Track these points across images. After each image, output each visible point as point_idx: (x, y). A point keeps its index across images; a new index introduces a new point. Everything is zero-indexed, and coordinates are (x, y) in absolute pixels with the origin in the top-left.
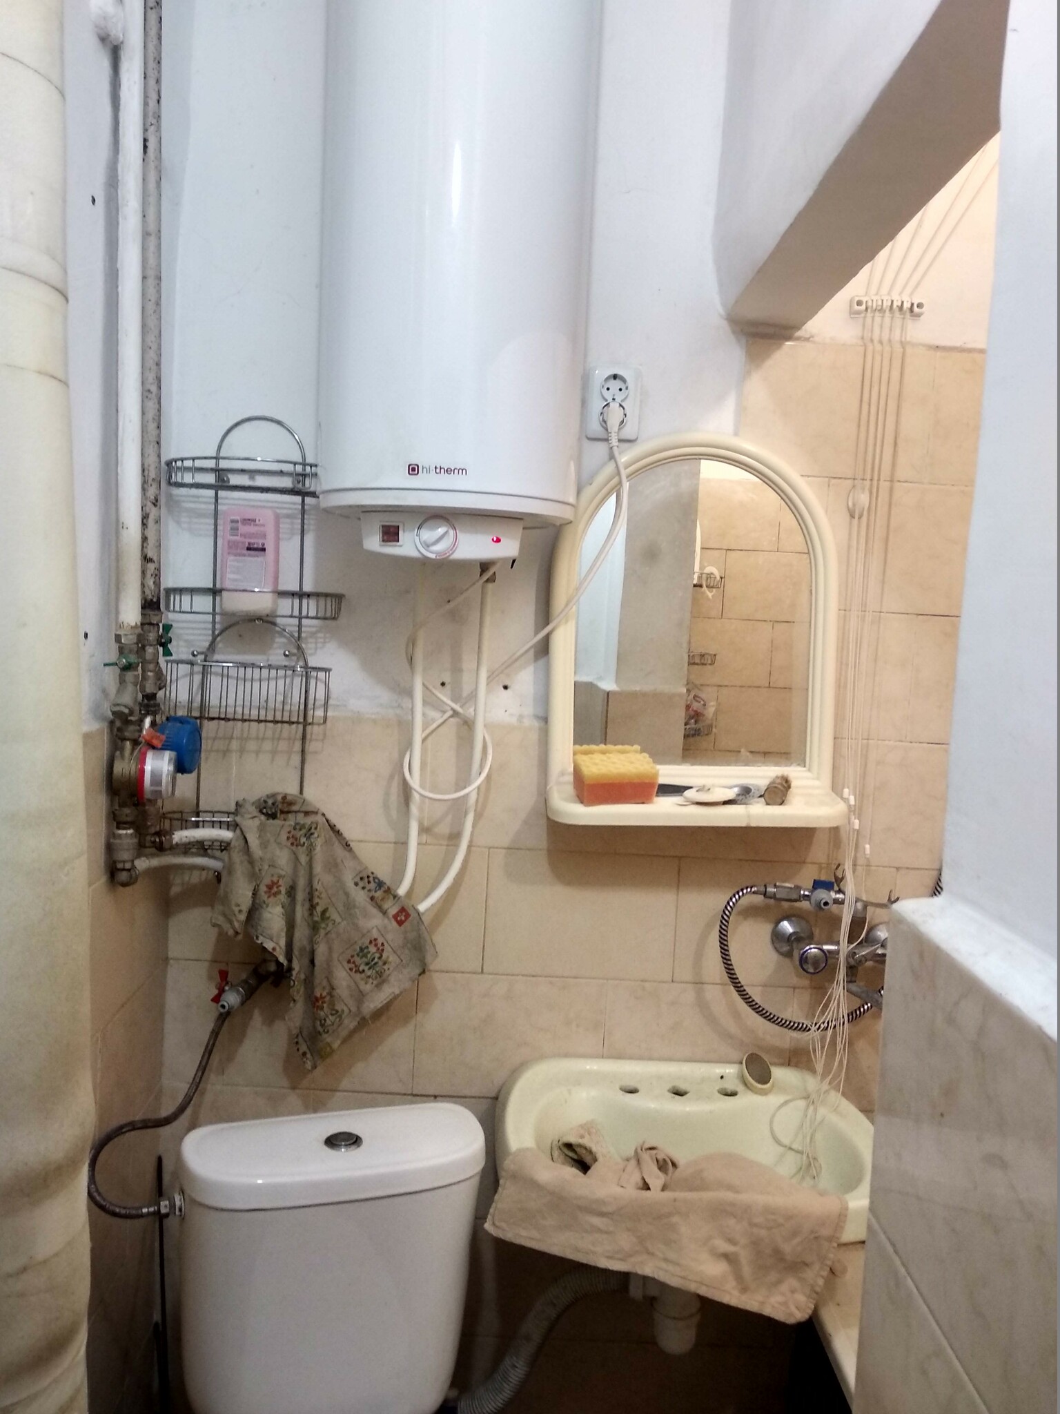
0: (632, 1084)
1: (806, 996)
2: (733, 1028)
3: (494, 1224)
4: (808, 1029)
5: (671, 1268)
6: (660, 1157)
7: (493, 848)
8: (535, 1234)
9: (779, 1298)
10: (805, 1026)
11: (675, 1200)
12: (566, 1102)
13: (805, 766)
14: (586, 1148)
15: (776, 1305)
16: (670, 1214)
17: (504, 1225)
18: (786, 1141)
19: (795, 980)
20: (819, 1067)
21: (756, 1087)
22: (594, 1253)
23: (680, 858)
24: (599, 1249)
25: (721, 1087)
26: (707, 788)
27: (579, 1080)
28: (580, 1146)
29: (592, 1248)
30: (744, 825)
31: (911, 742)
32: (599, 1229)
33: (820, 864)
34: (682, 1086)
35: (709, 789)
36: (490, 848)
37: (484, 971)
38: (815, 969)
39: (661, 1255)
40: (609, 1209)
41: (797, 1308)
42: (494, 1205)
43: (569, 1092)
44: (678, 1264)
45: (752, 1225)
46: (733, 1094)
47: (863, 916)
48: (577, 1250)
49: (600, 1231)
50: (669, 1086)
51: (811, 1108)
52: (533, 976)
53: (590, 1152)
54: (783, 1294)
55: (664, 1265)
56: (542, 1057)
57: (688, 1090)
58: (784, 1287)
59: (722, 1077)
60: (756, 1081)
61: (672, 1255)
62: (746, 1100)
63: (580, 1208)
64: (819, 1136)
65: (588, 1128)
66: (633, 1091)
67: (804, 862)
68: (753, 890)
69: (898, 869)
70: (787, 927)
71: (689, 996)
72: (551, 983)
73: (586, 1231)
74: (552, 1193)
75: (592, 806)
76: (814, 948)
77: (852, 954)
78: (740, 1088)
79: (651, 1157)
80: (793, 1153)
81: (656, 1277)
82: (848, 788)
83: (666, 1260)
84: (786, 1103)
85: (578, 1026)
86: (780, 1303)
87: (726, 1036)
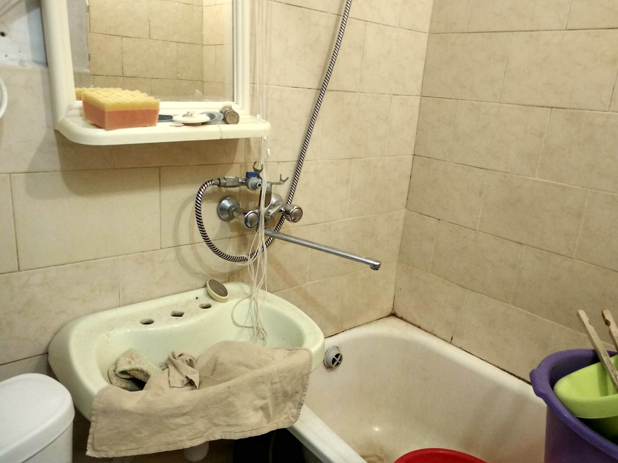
0: (147, 318)
1: (235, 241)
2: (198, 269)
3: (94, 449)
4: (246, 259)
5: (233, 429)
6: (188, 359)
7: (14, 173)
8: (134, 445)
9: (285, 416)
10: (244, 258)
11: (229, 388)
12: (108, 343)
13: (233, 101)
14: (135, 370)
15: (284, 421)
16: (227, 397)
17: (104, 448)
18: (242, 324)
19: (230, 234)
20: (254, 279)
21: (221, 299)
22: (181, 441)
23: (160, 168)
24: (184, 437)
25: (200, 304)
26: (190, 114)
27: (111, 326)
28: (133, 370)
29: (180, 439)
30: (218, 138)
31: (284, 86)
32: (182, 425)
33: (241, 163)
34: (179, 310)
35: (192, 115)
36: (10, 174)
37: (21, 269)
38: (251, 225)
39: (225, 424)
40: (187, 409)
41: (293, 417)
42: (90, 436)
43: (108, 335)
44: (237, 425)
45: (272, 384)
46: (208, 307)
47: (270, 191)
48: (168, 444)
49: (184, 425)
50: (170, 313)
51: (253, 302)
52: (62, 265)
53: (142, 371)
54: (286, 413)
55: (228, 429)
56: (77, 318)
57: (182, 311)
58: (287, 409)
59: (197, 298)
60: (221, 296)
61: (232, 421)
62: (217, 307)
63: (167, 417)
64: (261, 316)
65: (130, 354)
66: (149, 323)
67: (233, 163)
68: (212, 182)
69: (278, 162)
70: (226, 203)
71: (172, 254)
72: (77, 266)
73: (173, 430)
74: (141, 415)
75: (112, 130)
76: (251, 213)
77: (267, 213)
78: (210, 302)
79: (182, 361)
80: (247, 329)
81: (224, 438)
82: (259, 114)
83: (229, 425)
84: (238, 303)
85: (100, 291)
86: (285, 419)
87: (195, 274)
